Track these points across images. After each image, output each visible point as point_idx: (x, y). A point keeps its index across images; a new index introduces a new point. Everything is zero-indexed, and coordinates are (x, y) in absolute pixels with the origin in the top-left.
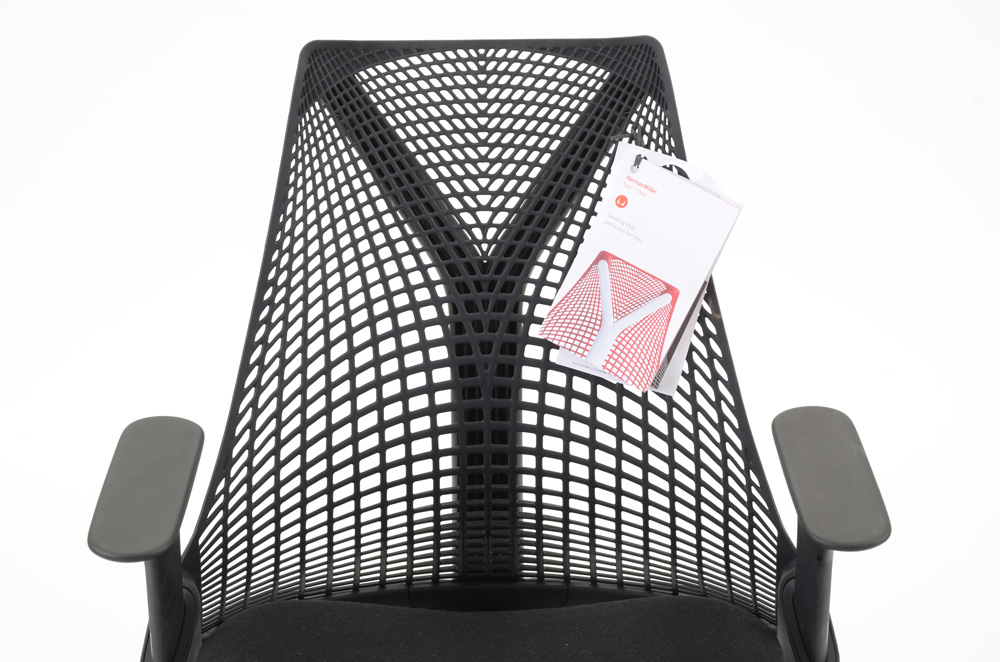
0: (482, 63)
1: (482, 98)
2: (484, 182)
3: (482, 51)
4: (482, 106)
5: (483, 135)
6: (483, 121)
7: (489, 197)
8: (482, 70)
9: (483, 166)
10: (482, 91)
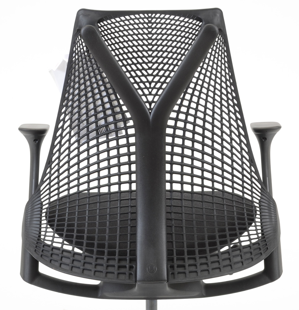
0: (150, 19)
1: (150, 33)
2: (150, 65)
3: (150, 15)
4: (150, 36)
5: (150, 47)
6: (150, 41)
7: (152, 71)
8: (150, 22)
9: (150, 59)
10: (150, 30)
